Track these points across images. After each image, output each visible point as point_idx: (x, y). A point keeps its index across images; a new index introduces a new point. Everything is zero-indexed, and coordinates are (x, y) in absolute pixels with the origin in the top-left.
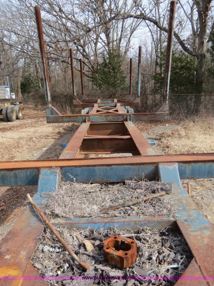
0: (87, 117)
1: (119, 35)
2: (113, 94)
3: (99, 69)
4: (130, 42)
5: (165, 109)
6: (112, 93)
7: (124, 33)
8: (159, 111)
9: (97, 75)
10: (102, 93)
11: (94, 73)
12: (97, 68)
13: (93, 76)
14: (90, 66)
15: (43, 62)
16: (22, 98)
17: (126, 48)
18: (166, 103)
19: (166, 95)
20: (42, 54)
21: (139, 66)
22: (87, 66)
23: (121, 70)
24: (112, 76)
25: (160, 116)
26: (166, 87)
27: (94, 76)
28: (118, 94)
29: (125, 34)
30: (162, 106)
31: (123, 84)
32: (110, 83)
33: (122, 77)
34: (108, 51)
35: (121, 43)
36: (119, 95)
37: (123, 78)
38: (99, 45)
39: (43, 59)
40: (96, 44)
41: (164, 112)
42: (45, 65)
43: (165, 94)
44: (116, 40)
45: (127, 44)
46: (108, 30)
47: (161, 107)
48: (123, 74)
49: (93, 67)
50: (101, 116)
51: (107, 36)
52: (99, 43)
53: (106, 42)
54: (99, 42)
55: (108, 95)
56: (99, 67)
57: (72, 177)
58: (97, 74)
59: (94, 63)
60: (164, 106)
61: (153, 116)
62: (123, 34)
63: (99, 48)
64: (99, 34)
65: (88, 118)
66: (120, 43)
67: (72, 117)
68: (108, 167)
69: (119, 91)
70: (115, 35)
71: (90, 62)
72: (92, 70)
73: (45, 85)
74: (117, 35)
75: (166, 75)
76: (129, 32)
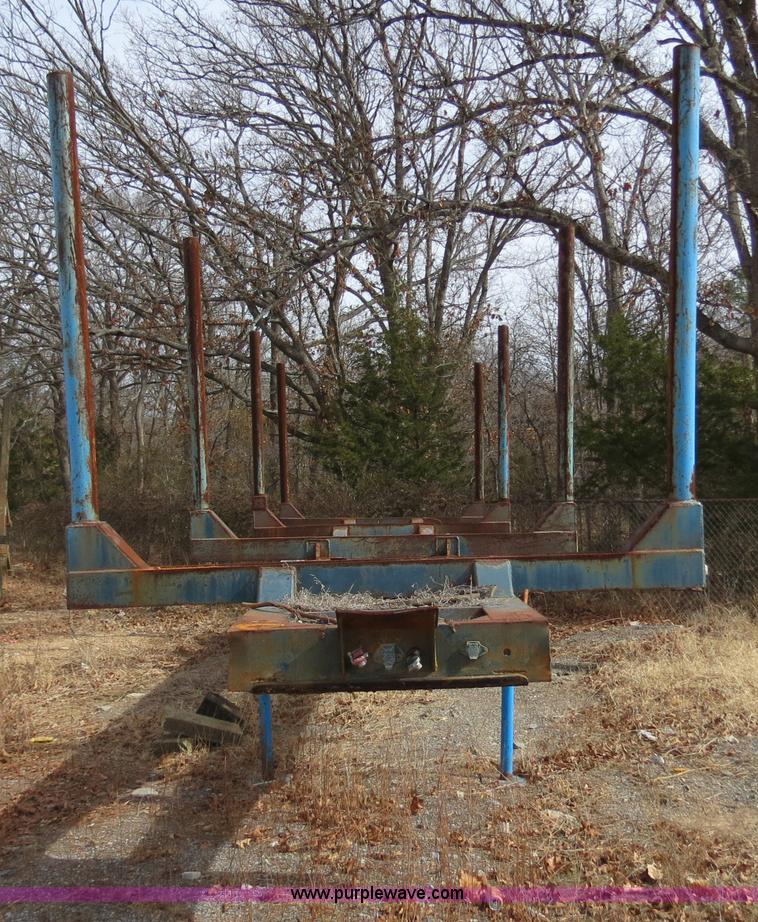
0: (318, 544)
1: (438, 262)
2: (408, 502)
3: (347, 405)
4: (485, 291)
5: (564, 522)
6: (406, 499)
7: (459, 252)
8: (546, 525)
9: (338, 429)
10: (359, 498)
11: (326, 417)
12: (339, 401)
13: (321, 431)
14: (309, 391)
15: (197, 381)
16: (7, 521)
17: (469, 312)
18: (566, 500)
19: (567, 476)
20: (194, 357)
21: (500, 391)
22: (296, 388)
23: (441, 405)
24: (403, 434)
27: (325, 430)
28: (432, 504)
29: (464, 254)
30: (556, 512)
31: (454, 465)
32: (397, 461)
33: (450, 437)
34: (386, 323)
35: (449, 291)
36: (433, 507)
37: (455, 440)
38: (348, 301)
39: (194, 372)
40: (334, 299)
41: (563, 528)
42: (199, 389)
43: (562, 475)
44: (425, 281)
45: (472, 297)
46: (390, 245)
47: (552, 512)
48: (456, 422)
49: (321, 396)
50: (362, 542)
51: (385, 266)
52: (347, 294)
53: (379, 289)
54: (349, 290)
55: (388, 510)
56: (346, 397)
57: (318, 582)
58: (340, 423)
59: (325, 377)
60: (562, 510)
62: (455, 256)
63: (346, 310)
64: (350, 257)
65: (323, 547)
66: (440, 294)
67: (271, 543)
68: (383, 567)
69: (434, 492)
70: (420, 259)
71: (307, 371)
72: (318, 406)
73: (194, 445)
74: (429, 263)
75: (562, 418)
76: (481, 248)
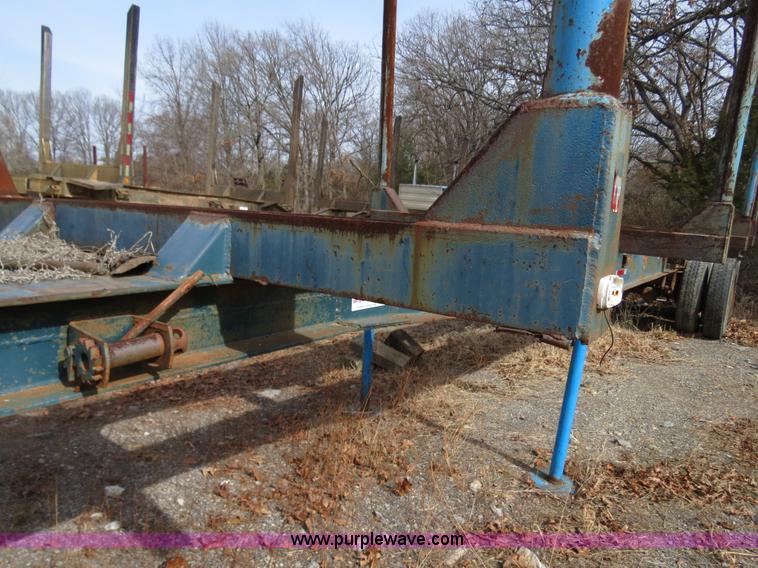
5: (713, 224)
8: (690, 226)
14: (675, 148)
18: (721, 200)
25: (690, 244)
26: (726, 145)
30: (704, 213)
41: (710, 231)
47: (700, 212)
49: (683, 152)
60: (713, 211)
61: (663, 241)
72: (681, 159)
